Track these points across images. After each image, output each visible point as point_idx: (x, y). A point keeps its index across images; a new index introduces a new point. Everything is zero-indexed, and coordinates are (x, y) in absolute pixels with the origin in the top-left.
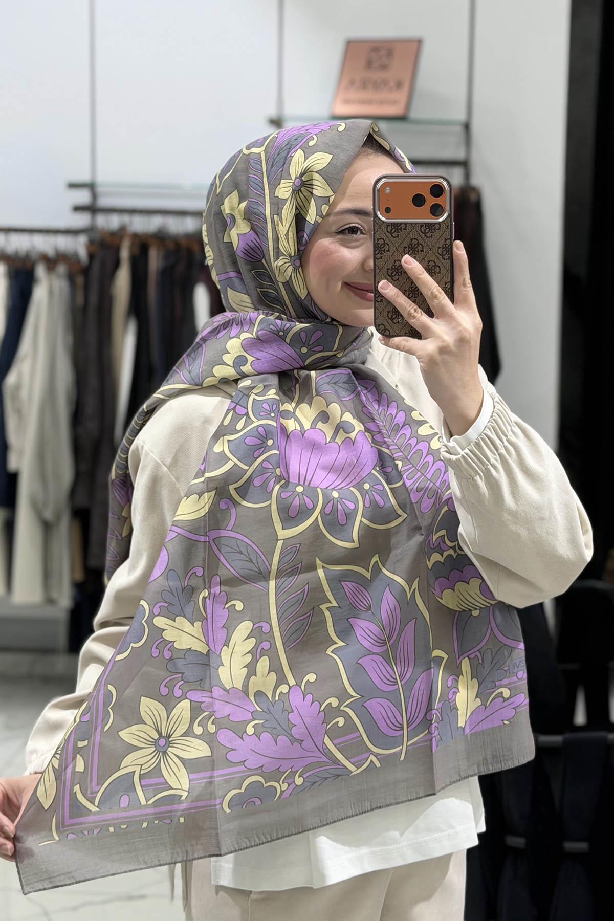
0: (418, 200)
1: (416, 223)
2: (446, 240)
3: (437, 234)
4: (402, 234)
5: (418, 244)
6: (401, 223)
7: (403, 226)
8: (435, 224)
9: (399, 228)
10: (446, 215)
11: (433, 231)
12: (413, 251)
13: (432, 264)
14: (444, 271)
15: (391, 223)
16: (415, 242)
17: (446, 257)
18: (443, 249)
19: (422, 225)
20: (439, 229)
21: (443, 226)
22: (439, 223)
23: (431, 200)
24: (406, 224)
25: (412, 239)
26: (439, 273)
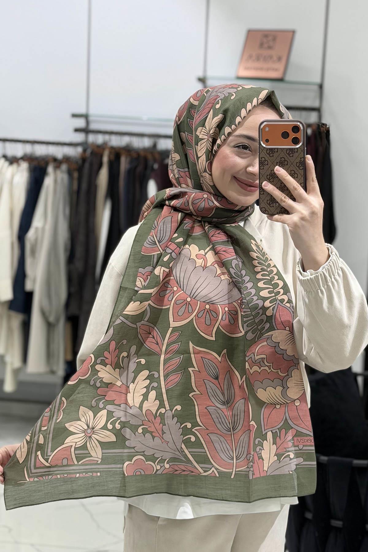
0: (285, 135)
1: (284, 149)
2: (301, 158)
3: (296, 155)
4: (276, 155)
5: (285, 160)
6: (275, 149)
7: (276, 150)
8: (295, 149)
9: (274, 151)
10: (301, 144)
11: (294, 153)
12: (282, 164)
13: (293, 172)
14: (300, 176)
15: (269, 148)
16: (283, 159)
17: (301, 168)
18: (299, 163)
19: (287, 149)
20: (297, 152)
21: (300, 151)
22: (297, 148)
23: (292, 135)
24: (277, 149)
25: (281, 158)
26: (297, 177)
